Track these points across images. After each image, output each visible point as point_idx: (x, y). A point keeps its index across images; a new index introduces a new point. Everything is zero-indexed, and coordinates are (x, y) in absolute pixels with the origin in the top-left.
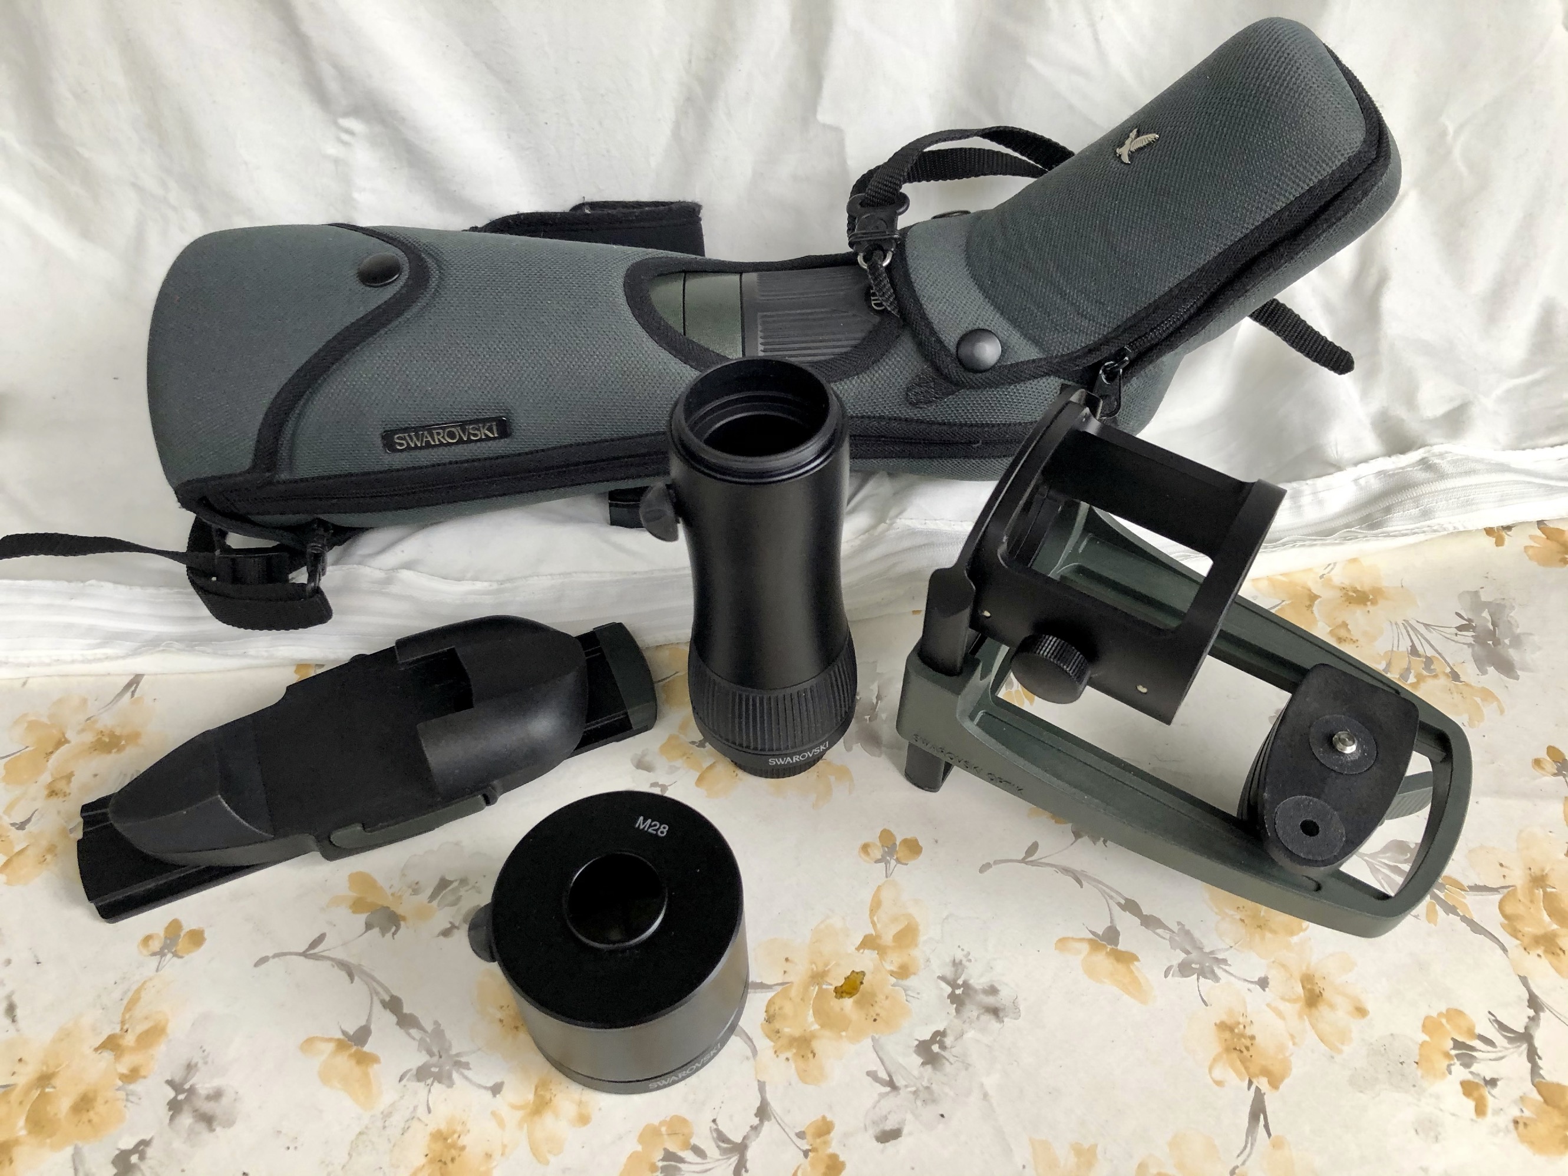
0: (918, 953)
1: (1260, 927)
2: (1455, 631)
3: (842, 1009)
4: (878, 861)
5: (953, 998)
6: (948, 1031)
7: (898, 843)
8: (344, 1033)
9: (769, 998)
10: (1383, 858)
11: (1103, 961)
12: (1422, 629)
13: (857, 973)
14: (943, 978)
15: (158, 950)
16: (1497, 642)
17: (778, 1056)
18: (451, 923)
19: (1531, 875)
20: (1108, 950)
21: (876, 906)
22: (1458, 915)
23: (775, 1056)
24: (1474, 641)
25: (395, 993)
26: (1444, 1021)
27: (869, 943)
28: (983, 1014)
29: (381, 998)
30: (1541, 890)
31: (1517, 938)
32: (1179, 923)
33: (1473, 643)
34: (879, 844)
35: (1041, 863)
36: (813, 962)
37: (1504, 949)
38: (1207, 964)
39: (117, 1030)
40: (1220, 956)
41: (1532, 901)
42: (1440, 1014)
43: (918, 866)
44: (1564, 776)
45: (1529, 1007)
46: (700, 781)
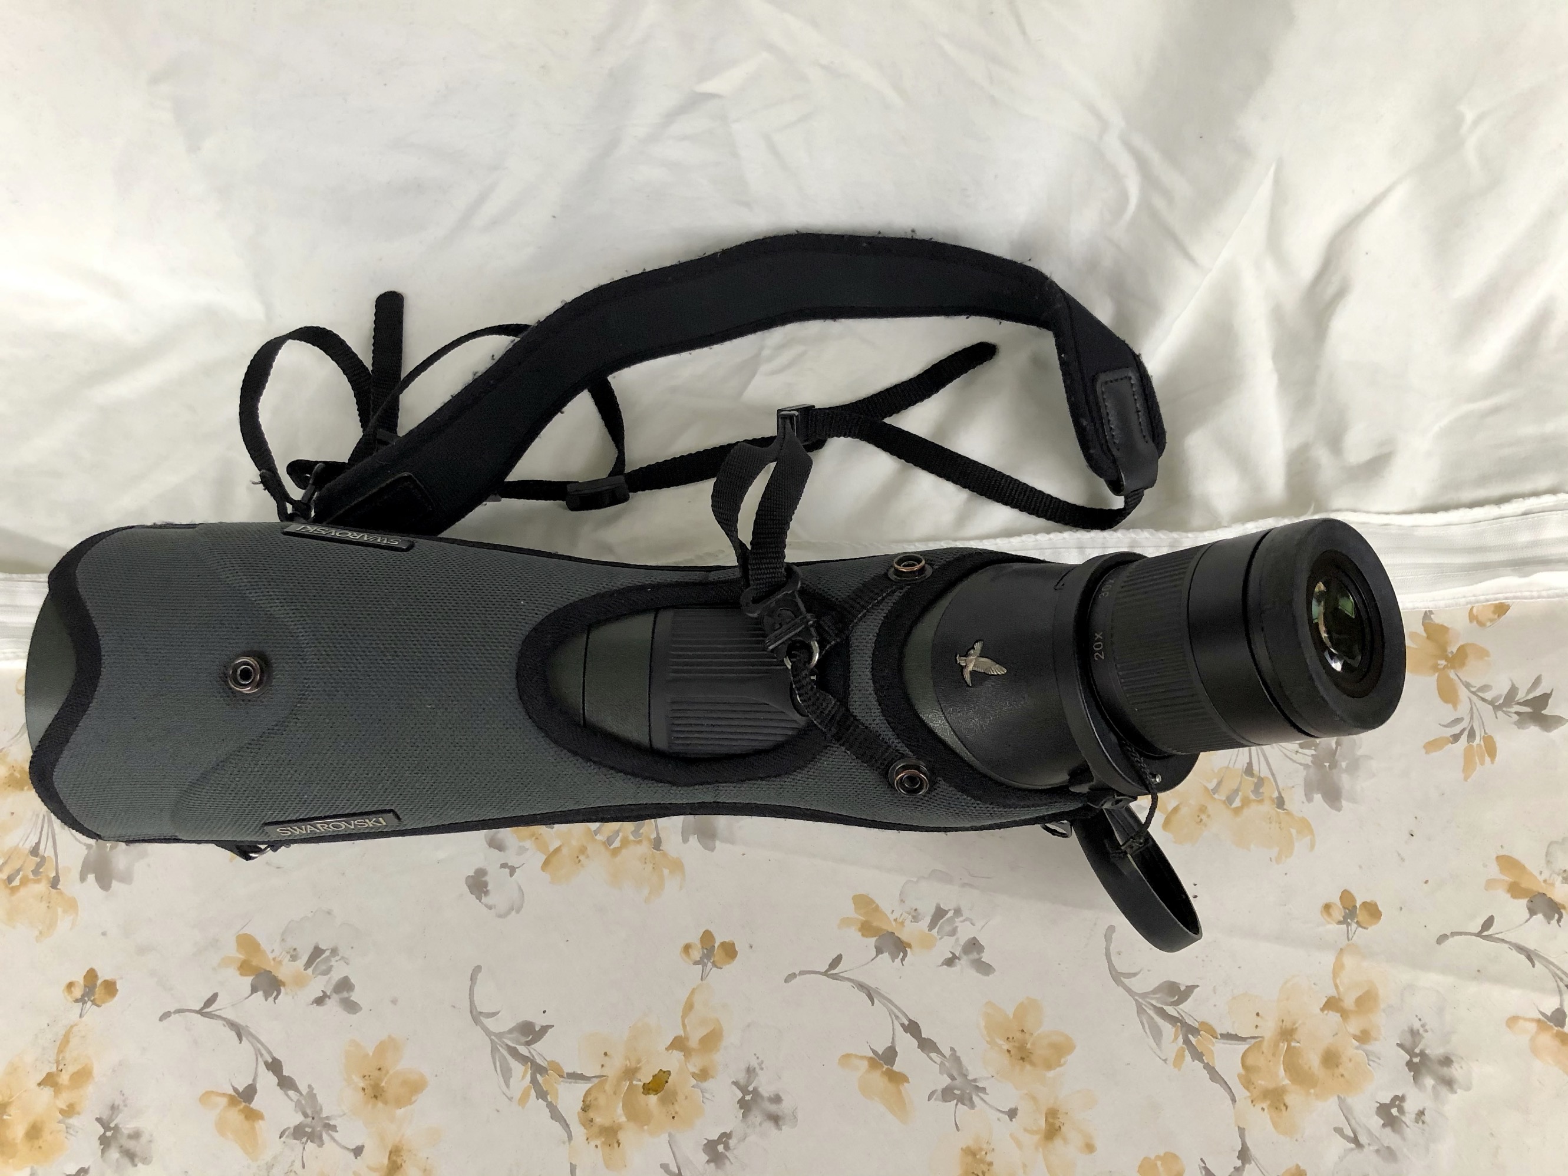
0: (719, 1057)
1: (1022, 1059)
3: (647, 1105)
4: (696, 963)
5: (743, 1104)
6: (734, 1134)
7: (716, 945)
8: (235, 1090)
9: (587, 1089)
10: (1152, 999)
11: (877, 1079)
13: (664, 1072)
14: (735, 1083)
15: (80, 997)
16: (1334, 765)
17: (589, 1142)
18: (322, 991)
19: (1281, 1027)
20: (884, 1069)
21: (689, 1007)
22: (1201, 1061)
23: (587, 1142)
24: (1312, 762)
25: (276, 1056)
26: (1159, 1163)
27: (678, 1044)
28: (765, 1120)
29: (265, 1060)
30: (1286, 1044)
31: (1248, 1089)
32: (952, 1049)
33: (1310, 764)
34: (700, 946)
35: (843, 977)
36: (627, 1058)
37: (1234, 1100)
38: (968, 1091)
39: (54, 1069)
40: (980, 1085)
41: (1274, 1055)
42: (1158, 1157)
43: (732, 969)
44: (1348, 925)
45: (1238, 1158)
46: (546, 864)
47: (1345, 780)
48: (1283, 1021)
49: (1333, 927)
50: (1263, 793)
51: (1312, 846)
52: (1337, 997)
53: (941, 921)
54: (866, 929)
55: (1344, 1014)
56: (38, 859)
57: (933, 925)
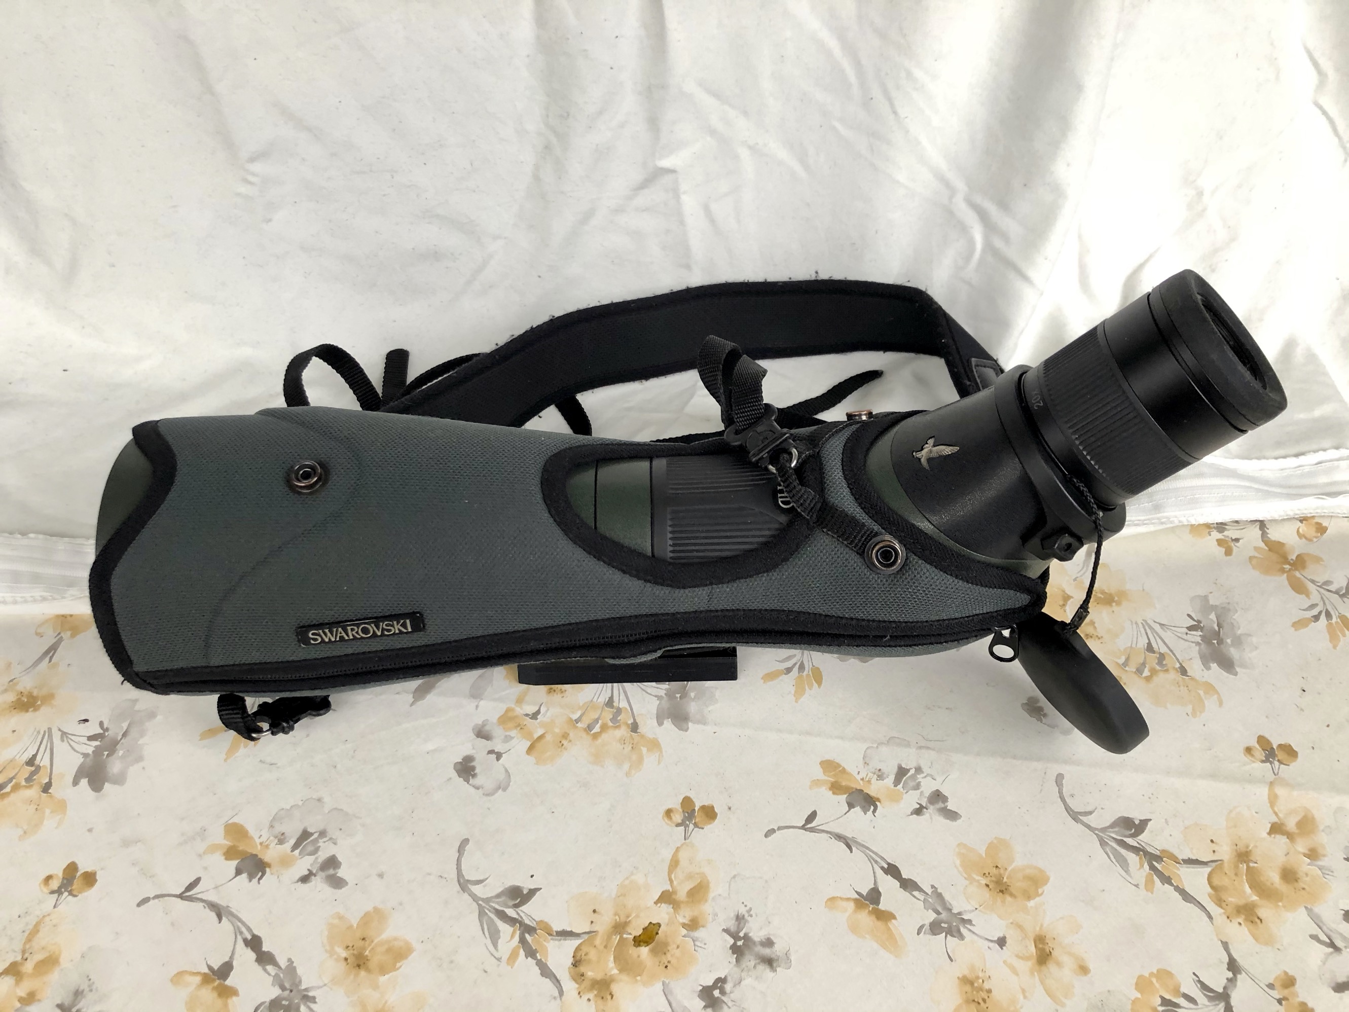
0: (707, 908)
1: (1002, 891)
2: (1186, 630)
3: (639, 956)
4: (678, 825)
5: (735, 949)
6: (729, 978)
7: (696, 809)
8: (210, 968)
9: (577, 945)
10: (1110, 832)
11: (865, 918)
12: (1157, 628)
13: (654, 924)
14: (726, 931)
15: (56, 888)
16: (1221, 641)
17: (581, 997)
18: (309, 870)
19: (1236, 851)
20: (871, 909)
21: (674, 863)
22: (1172, 884)
23: (579, 996)
24: (1201, 640)
25: (256, 932)
26: (1154, 980)
27: (666, 898)
28: (759, 964)
29: (244, 937)
30: (1245, 865)
31: (1221, 907)
32: (933, 887)
33: (1200, 642)
34: (681, 810)
35: (818, 829)
36: (616, 914)
37: (1210, 917)
38: (954, 924)
39: (19, 958)
40: (965, 917)
41: (1236, 874)
42: (1152, 974)
43: (712, 830)
44: (1271, 763)
45: (1229, 969)
46: (530, 750)
47: (1234, 653)
48: (1237, 845)
49: (1258, 765)
50: (1166, 664)
51: (1221, 703)
52: (1279, 822)
53: (905, 778)
54: (836, 788)
55: (1290, 836)
56: (33, 769)
57: (897, 782)
